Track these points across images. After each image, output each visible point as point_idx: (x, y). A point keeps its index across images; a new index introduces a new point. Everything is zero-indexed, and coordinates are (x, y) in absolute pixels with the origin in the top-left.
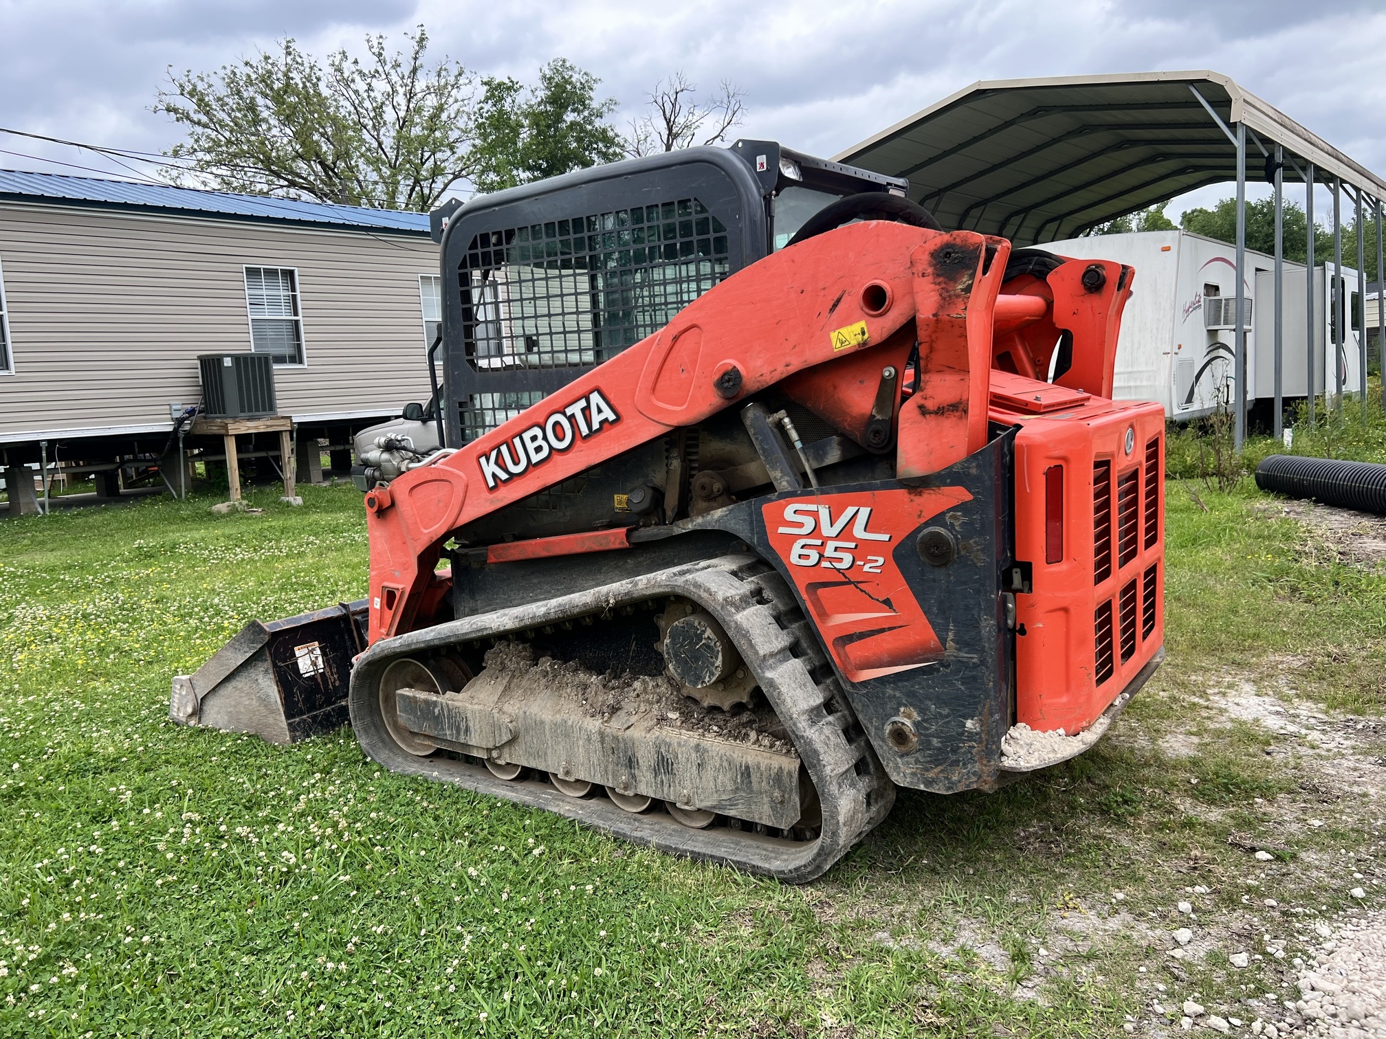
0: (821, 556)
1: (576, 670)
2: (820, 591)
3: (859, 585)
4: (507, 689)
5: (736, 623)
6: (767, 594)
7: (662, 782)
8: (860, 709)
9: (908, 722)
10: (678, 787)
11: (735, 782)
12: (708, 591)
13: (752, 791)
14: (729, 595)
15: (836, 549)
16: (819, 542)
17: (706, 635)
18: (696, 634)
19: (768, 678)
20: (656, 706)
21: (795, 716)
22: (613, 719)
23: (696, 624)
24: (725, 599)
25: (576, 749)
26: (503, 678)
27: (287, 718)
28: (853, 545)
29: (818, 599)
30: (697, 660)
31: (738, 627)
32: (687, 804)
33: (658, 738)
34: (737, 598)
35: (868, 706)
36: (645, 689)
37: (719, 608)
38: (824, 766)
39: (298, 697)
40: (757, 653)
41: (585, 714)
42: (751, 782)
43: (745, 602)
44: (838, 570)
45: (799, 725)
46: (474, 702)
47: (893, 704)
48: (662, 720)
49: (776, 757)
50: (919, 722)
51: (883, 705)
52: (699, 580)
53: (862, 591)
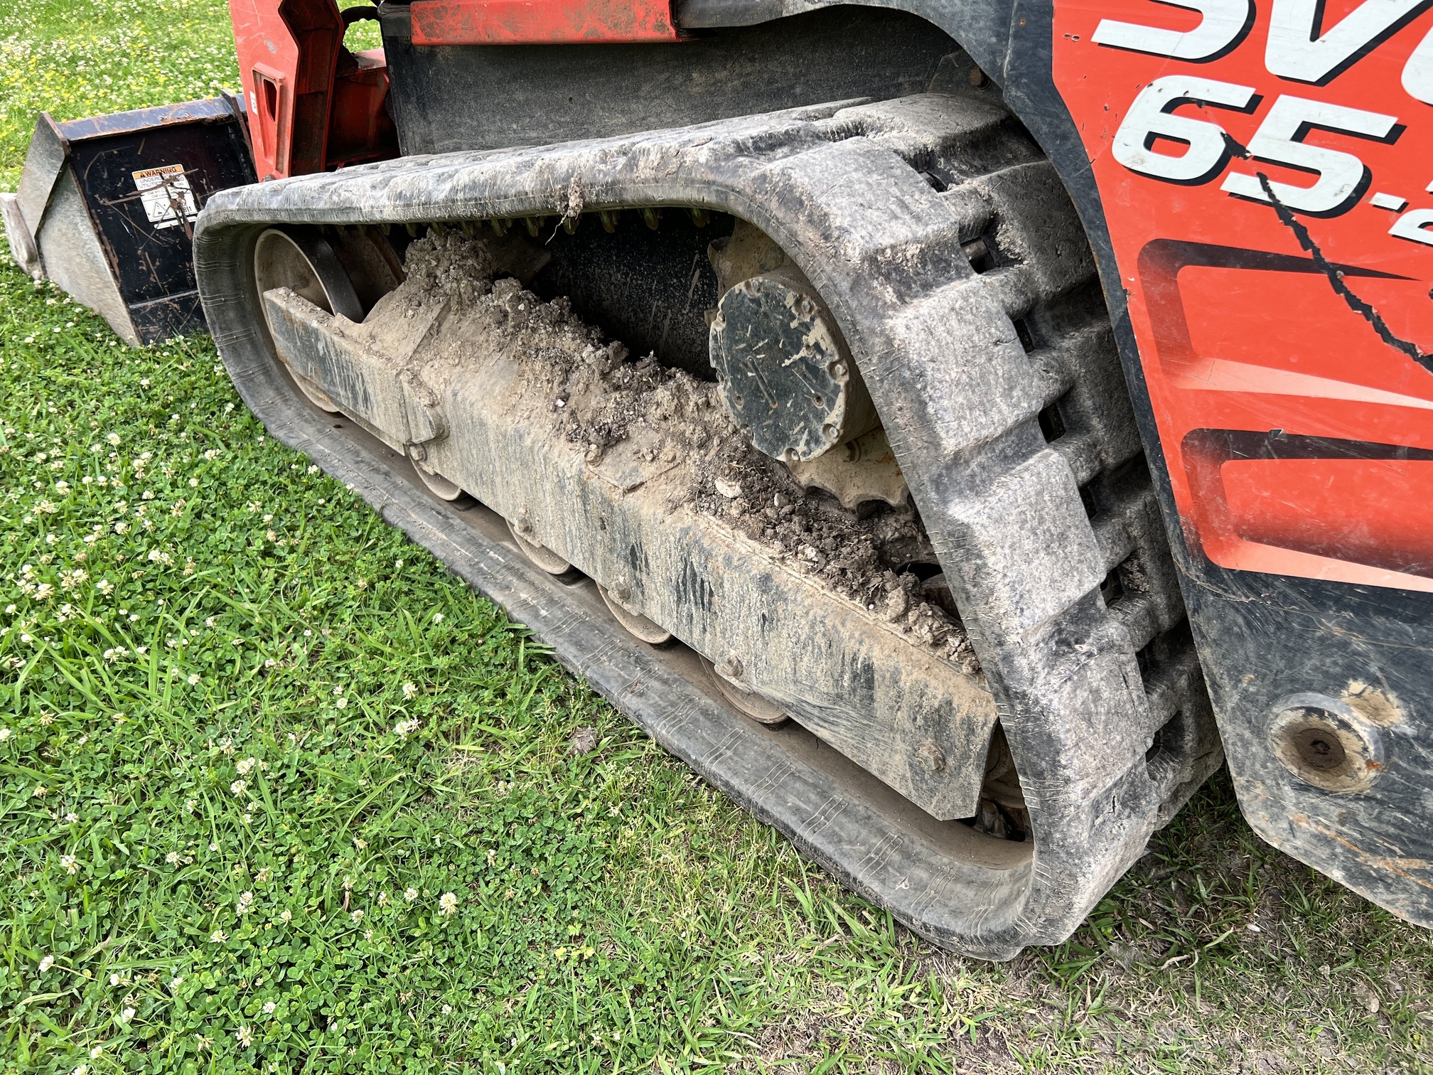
0: (1234, 151)
1: (559, 322)
2: (1189, 274)
3: (1350, 283)
4: (434, 331)
5: (889, 342)
6: (1011, 237)
7: (691, 617)
8: (1213, 634)
9: (1363, 726)
10: (719, 638)
11: (837, 682)
12: (820, 221)
13: (870, 716)
14: (886, 241)
15: (1303, 133)
16: (1239, 95)
17: (810, 339)
18: (785, 328)
19: (953, 522)
20: (695, 455)
21: (1012, 639)
22: (608, 460)
23: (790, 301)
24: (871, 258)
25: (541, 495)
26: (430, 308)
27: (127, 300)
28: (1380, 124)
29: (1174, 301)
30: (783, 394)
31: (893, 358)
32: (737, 674)
33: (686, 531)
34: (913, 250)
35: (1241, 637)
36: (679, 410)
37: (845, 285)
38: (1067, 781)
39: (148, 264)
40: (935, 443)
41: (558, 429)
42: (871, 698)
43: (937, 261)
44: (1285, 213)
45: (1021, 662)
46: (375, 348)
47: (1333, 663)
48: (703, 492)
49: (945, 673)
50: (1402, 737)
51: (1293, 653)
52: (800, 179)
53: (1354, 302)
